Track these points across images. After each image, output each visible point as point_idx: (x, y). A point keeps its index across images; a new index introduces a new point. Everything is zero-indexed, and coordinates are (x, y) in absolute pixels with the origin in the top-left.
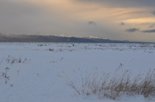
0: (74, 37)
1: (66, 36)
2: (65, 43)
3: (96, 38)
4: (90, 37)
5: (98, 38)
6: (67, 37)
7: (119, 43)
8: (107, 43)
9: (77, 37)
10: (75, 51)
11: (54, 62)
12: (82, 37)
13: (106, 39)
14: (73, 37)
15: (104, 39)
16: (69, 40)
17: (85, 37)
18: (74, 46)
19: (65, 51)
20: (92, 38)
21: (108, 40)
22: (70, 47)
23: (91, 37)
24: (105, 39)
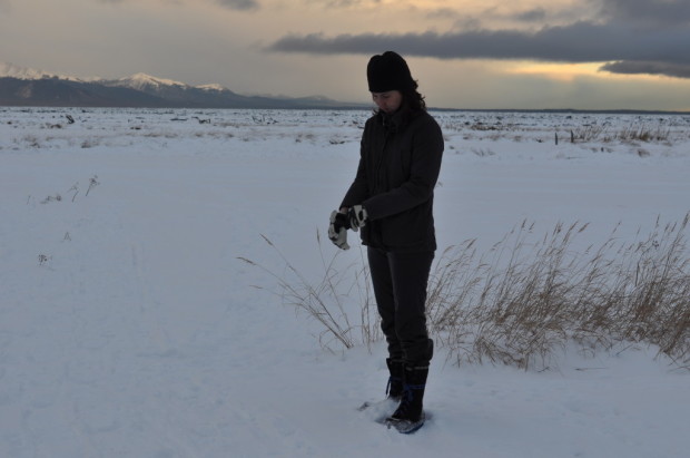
0: (56, 78)
1: (12, 73)
2: (12, 108)
3: (164, 85)
4: (136, 77)
5: (178, 83)
6: (20, 80)
7: (280, 111)
8: (225, 111)
9: (72, 79)
10: (107, 145)
11: (59, 199)
12: (97, 79)
13: (214, 86)
14: (51, 76)
15: (206, 87)
16: (27, 94)
17: (110, 79)
18: (73, 121)
19: (58, 147)
20: (148, 86)
21: (226, 92)
22: (59, 126)
23: (141, 77)
24: (211, 90)
